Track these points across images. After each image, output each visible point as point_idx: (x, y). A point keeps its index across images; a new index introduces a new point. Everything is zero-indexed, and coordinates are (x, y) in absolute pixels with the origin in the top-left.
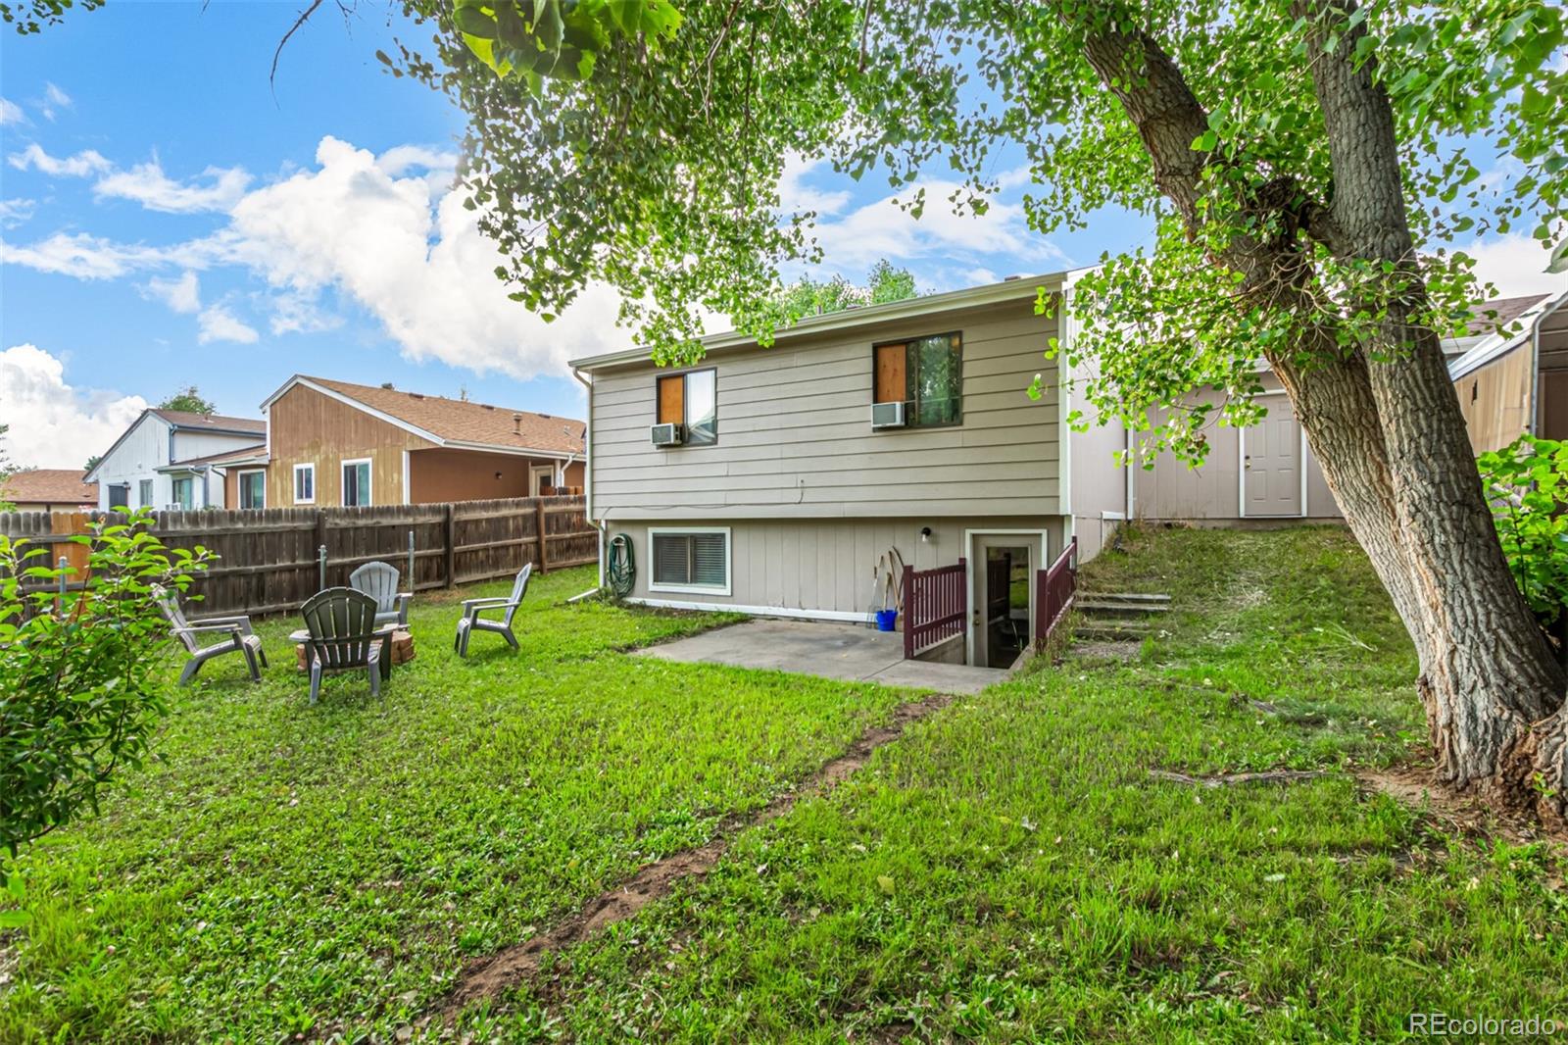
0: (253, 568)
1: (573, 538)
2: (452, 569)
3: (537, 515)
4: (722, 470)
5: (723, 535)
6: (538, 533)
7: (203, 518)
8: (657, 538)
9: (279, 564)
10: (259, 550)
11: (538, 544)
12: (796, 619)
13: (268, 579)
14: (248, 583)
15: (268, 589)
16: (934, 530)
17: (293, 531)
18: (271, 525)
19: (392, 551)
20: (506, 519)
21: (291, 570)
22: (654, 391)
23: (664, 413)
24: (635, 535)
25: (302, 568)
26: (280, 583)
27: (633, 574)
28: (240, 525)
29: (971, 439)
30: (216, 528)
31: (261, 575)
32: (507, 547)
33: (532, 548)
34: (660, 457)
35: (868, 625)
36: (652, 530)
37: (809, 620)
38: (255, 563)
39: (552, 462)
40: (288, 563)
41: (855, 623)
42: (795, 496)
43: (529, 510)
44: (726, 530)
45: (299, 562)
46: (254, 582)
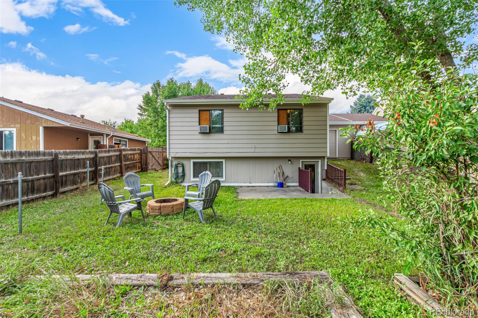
0: (30, 178)
1: (129, 164)
2: (98, 177)
3: (120, 155)
4: (226, 141)
5: (222, 162)
6: (121, 162)
7: (8, 154)
8: (194, 163)
9: (40, 176)
10: (32, 169)
11: (121, 166)
12: (248, 187)
13: (35, 183)
14: (28, 185)
15: (36, 187)
16: (291, 160)
17: (45, 161)
18: (36, 158)
19: (78, 170)
20: (111, 156)
21: (44, 178)
22: (198, 114)
23: (201, 122)
24: (185, 163)
25: (49, 178)
26: (40, 185)
27: (184, 176)
28: (24, 158)
29: (305, 137)
30: (14, 159)
31: (33, 181)
32: (112, 167)
33: (119, 168)
34: (201, 136)
35: (275, 186)
36: (192, 161)
37: (253, 187)
38: (31, 175)
39: (102, 135)
40: (43, 175)
41: (268, 186)
42: (253, 150)
43: (118, 153)
44: (224, 161)
45: (48, 175)
46: (30, 184)
